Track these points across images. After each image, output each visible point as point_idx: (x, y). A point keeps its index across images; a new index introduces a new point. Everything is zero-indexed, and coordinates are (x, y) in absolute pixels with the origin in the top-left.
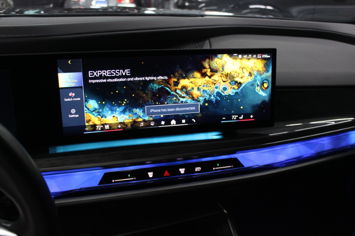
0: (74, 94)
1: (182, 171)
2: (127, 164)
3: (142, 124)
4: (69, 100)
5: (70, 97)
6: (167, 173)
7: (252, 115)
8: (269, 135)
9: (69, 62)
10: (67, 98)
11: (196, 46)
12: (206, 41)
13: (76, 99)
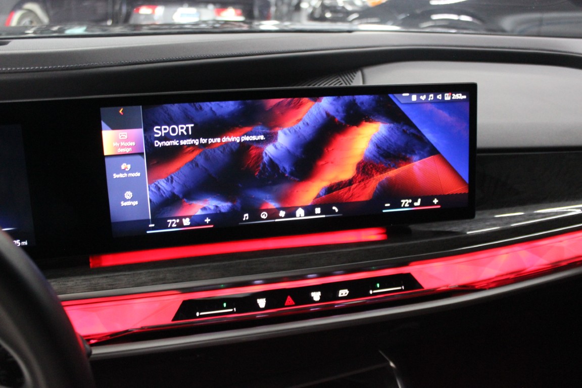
0: (129, 166)
1: (316, 296)
2: (222, 286)
3: (246, 217)
4: (121, 175)
5: (124, 171)
6: (289, 300)
7: (436, 199)
8: (466, 233)
9: (121, 112)
10: (118, 173)
11: (340, 82)
12: (356, 73)
13: (133, 175)
